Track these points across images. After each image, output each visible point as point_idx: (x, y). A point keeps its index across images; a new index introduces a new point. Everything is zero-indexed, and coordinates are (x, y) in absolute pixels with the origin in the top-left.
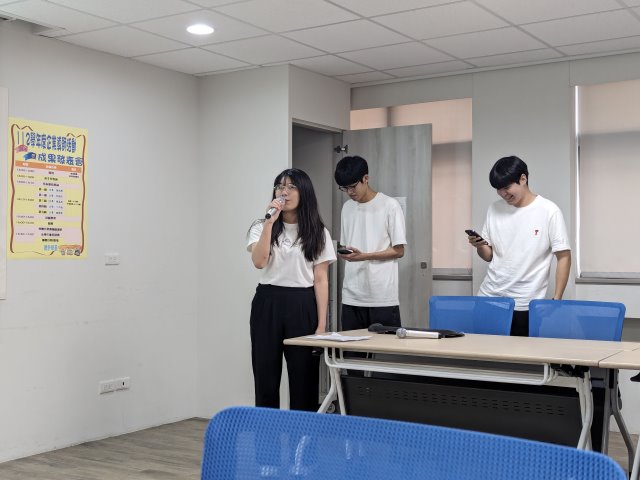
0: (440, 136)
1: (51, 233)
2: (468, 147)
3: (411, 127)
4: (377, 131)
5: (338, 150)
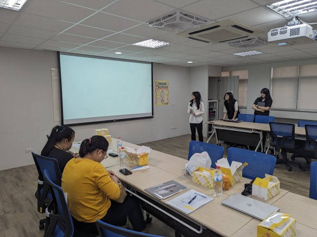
0: (240, 78)
1: (163, 101)
2: (247, 80)
3: (234, 76)
4: (227, 77)
5: (219, 81)
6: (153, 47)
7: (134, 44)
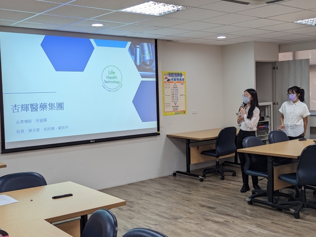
3: (301, 60)
5: (274, 68)
6: (156, 14)
7: (124, 10)
